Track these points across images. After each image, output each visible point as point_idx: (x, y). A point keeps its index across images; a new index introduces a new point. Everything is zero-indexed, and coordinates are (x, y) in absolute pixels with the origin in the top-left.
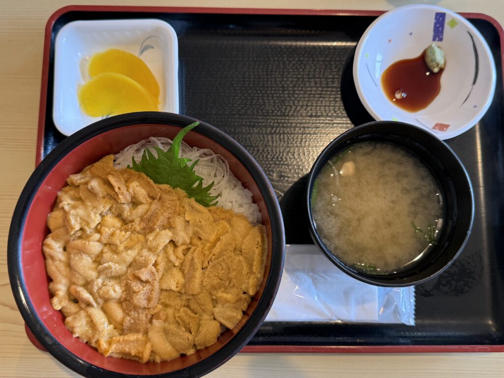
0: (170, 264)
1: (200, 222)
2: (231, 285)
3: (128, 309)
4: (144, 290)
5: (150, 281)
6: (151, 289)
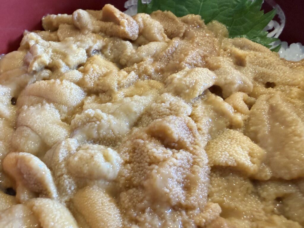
0: (222, 122)
3: (135, 207)
4: (176, 159)
5: (186, 144)
6: (192, 161)
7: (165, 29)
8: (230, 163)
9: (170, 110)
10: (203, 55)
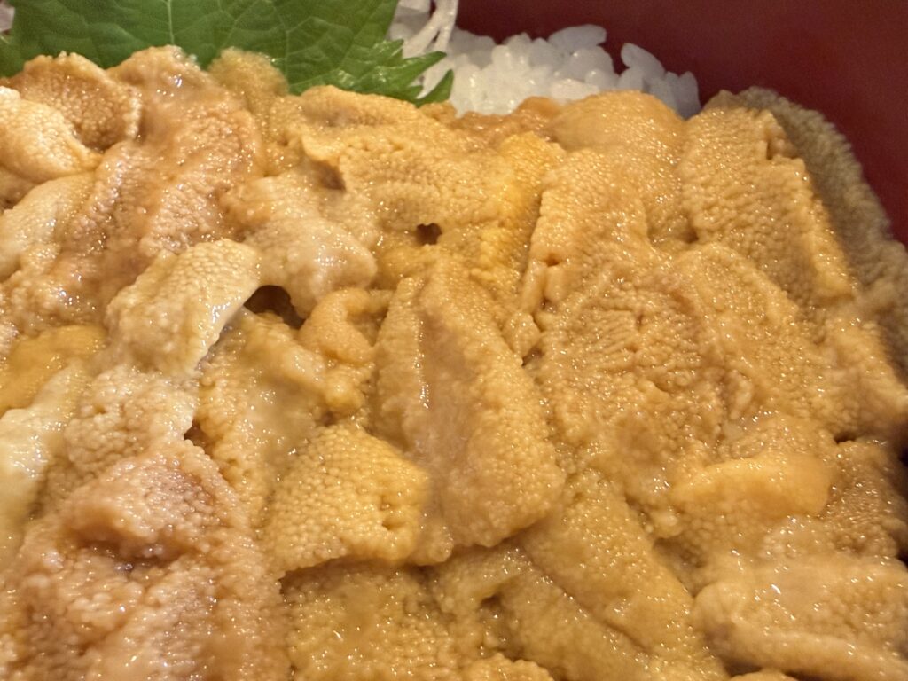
0: (297, 414)
1: (398, 148)
2: (743, 398)
4: (157, 605)
5: (186, 538)
6: (211, 590)
7: (74, 122)
8: (326, 554)
9: (126, 429)
10: (209, 189)
